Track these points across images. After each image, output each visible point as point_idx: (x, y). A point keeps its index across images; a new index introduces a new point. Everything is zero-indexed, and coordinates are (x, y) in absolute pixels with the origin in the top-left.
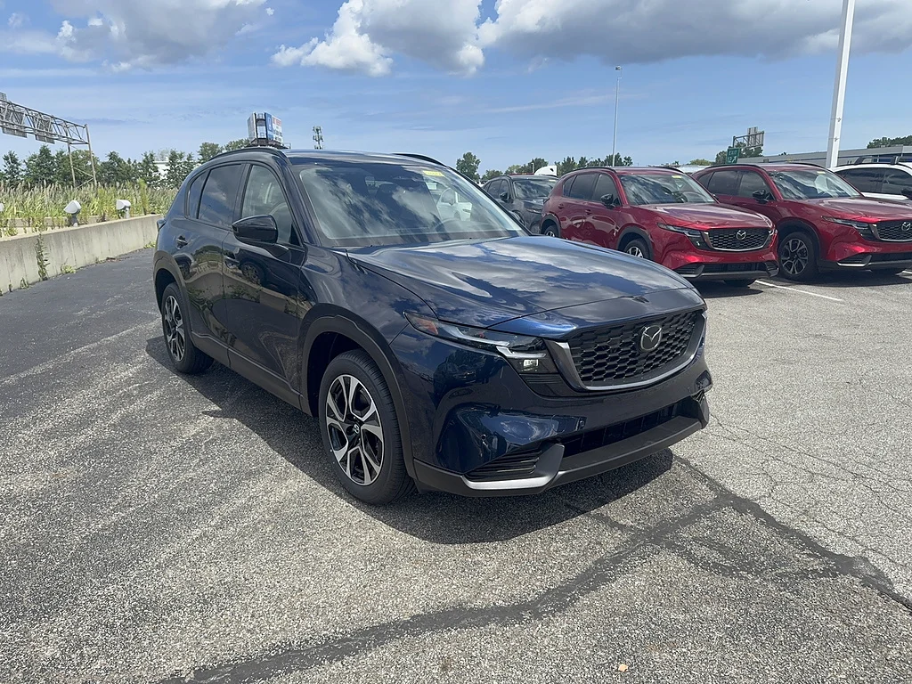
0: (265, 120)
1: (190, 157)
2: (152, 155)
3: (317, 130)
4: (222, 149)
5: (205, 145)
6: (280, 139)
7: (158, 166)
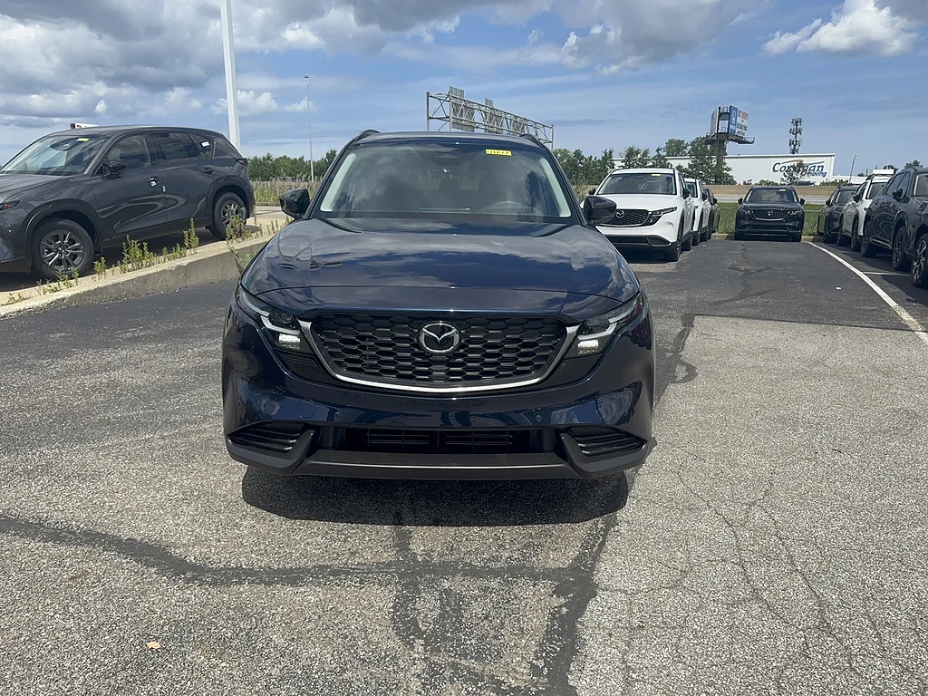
0: (729, 114)
1: (645, 153)
2: (611, 152)
3: (797, 122)
4: (687, 145)
5: (671, 141)
6: (744, 134)
7: (615, 163)
